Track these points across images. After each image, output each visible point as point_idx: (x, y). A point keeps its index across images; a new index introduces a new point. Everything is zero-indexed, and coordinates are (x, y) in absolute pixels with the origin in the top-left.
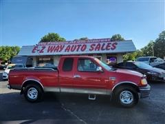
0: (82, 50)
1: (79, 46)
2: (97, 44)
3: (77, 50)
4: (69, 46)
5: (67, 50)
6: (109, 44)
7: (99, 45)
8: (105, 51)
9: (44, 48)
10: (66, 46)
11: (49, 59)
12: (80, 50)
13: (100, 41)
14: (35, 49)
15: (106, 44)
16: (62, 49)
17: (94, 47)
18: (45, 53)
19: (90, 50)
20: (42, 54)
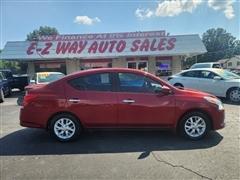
0: (119, 51)
1: (113, 43)
2: (142, 40)
3: (111, 51)
4: (96, 43)
5: (93, 49)
6: (162, 40)
7: (147, 41)
8: (157, 53)
9: (49, 45)
10: (90, 43)
11: (59, 66)
12: (114, 50)
13: (148, 34)
14: (32, 48)
15: (158, 40)
16: (82, 48)
17: (140, 45)
18: (52, 54)
19: (132, 50)
20: (46, 56)
